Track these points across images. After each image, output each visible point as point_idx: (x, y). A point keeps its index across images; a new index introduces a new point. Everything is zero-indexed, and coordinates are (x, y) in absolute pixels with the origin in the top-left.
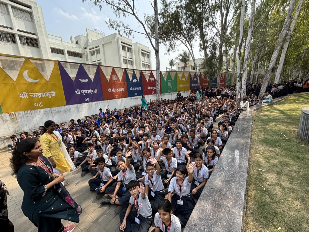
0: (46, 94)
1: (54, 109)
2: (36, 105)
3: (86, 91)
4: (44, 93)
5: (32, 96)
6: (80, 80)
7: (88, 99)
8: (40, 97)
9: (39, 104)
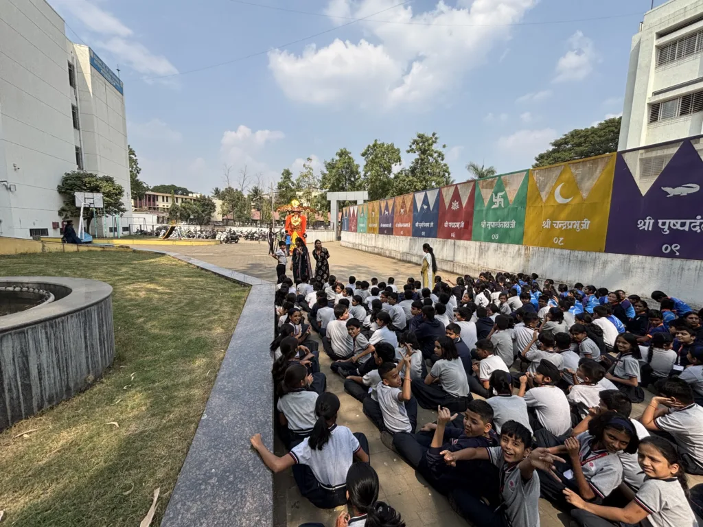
0: (574, 224)
1: (576, 253)
2: (556, 240)
3: (679, 221)
4: (572, 222)
5: (555, 225)
6: (668, 190)
7: (676, 247)
8: (564, 228)
9: (559, 239)
